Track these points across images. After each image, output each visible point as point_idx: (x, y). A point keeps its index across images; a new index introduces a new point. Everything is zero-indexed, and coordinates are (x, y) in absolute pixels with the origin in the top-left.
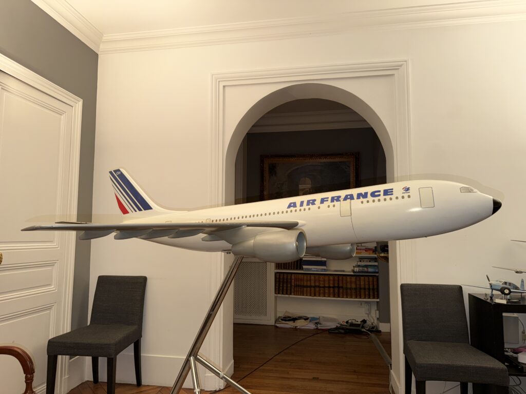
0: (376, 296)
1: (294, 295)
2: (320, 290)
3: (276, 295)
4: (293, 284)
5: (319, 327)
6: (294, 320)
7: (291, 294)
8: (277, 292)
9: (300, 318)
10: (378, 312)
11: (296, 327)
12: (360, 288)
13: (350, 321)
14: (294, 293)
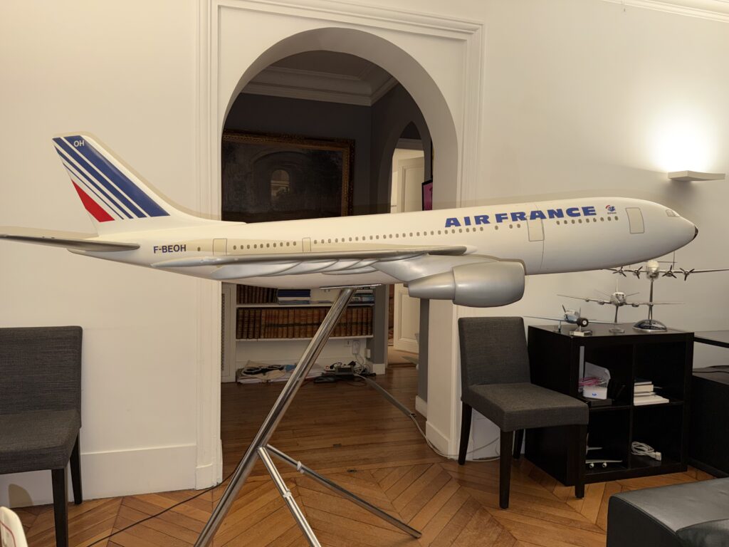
0: (369, 331)
1: (264, 338)
2: (300, 329)
3: (238, 340)
4: (263, 323)
6: (264, 371)
7: (260, 337)
8: (239, 336)
9: (272, 368)
10: (369, 351)
11: (268, 381)
12: (351, 323)
13: (335, 366)
14: (264, 335)
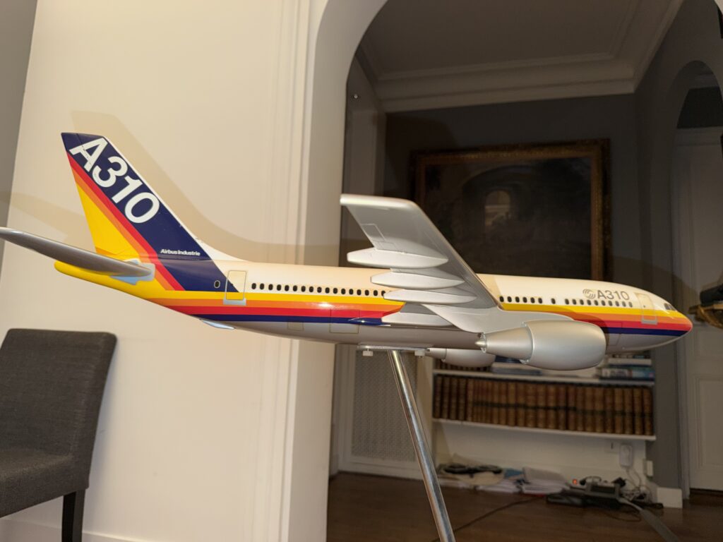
0: (648, 429)
1: (473, 421)
2: (526, 414)
3: (435, 420)
5: (526, 489)
6: (472, 472)
7: (465, 419)
9: (483, 469)
10: (650, 464)
11: (476, 487)
12: (614, 413)
13: (589, 481)
14: (472, 416)
